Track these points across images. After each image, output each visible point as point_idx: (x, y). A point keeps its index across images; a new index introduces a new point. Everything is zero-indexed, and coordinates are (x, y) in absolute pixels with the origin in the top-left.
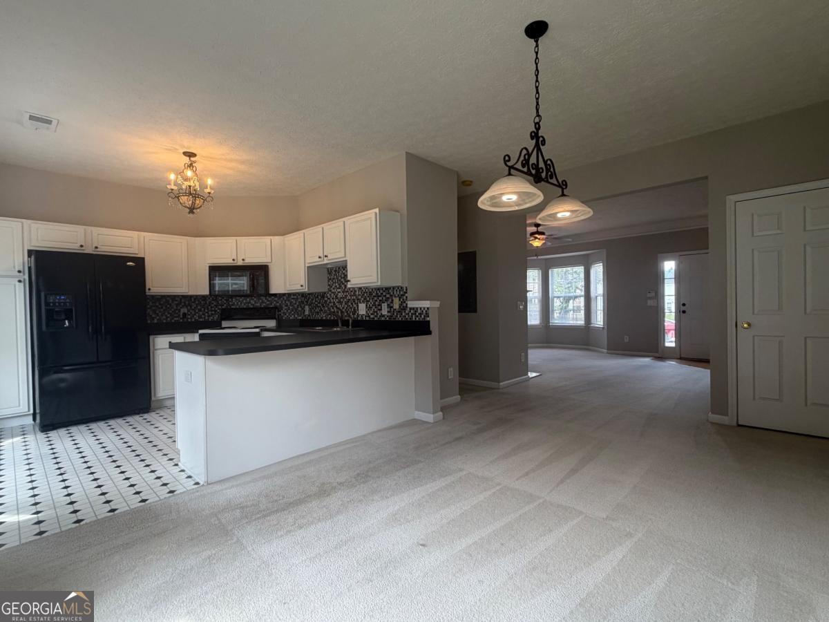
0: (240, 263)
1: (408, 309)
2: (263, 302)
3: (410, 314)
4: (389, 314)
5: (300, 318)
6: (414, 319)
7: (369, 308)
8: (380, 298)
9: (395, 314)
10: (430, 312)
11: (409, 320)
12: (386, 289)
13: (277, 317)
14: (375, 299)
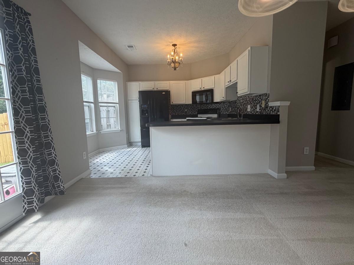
0: (203, 89)
1: (269, 107)
2: (213, 106)
3: (270, 111)
4: (260, 111)
5: (228, 113)
6: (271, 114)
7: (252, 107)
8: (257, 102)
9: (263, 110)
10: (280, 109)
11: (269, 114)
12: (259, 96)
13: (218, 113)
14: (255, 102)
